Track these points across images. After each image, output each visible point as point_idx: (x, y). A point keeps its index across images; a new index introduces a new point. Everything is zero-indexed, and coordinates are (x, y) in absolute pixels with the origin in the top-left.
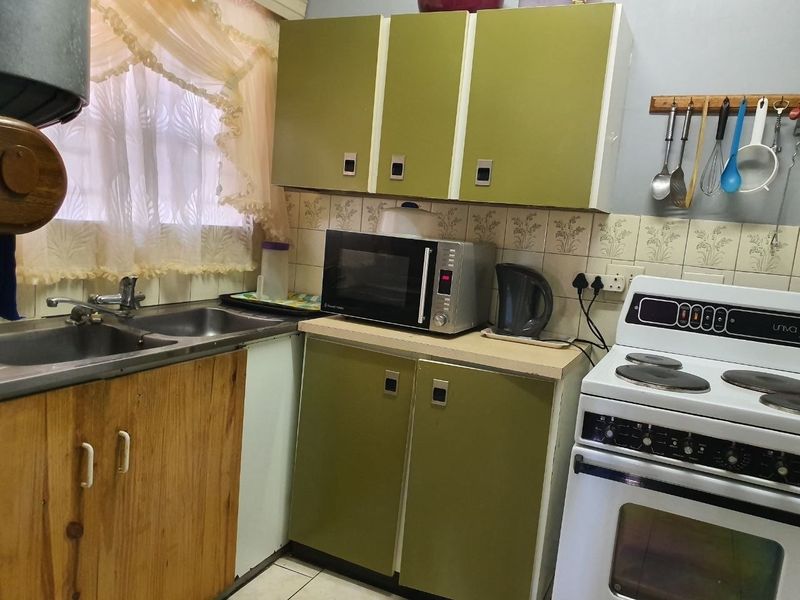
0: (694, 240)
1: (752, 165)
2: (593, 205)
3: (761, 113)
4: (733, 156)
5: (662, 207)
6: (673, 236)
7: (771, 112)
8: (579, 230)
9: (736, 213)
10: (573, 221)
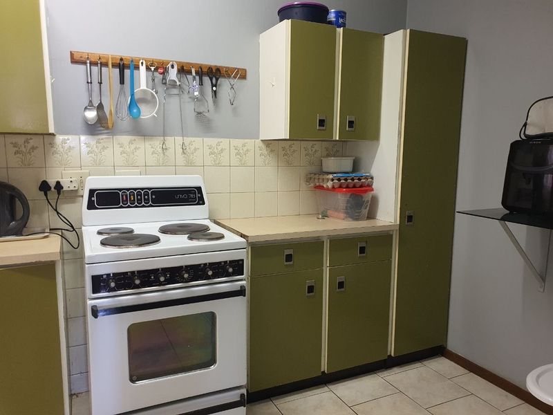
0: (118, 150)
1: (144, 100)
2: (50, 132)
3: (143, 69)
4: (132, 95)
5: (94, 129)
6: (104, 148)
7: (148, 69)
8: (33, 148)
9: (139, 131)
10: (27, 142)
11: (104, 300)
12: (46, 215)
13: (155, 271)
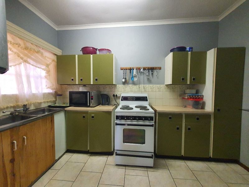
0: (129, 88)
1: (135, 77)
2: (114, 84)
3: (135, 69)
4: (132, 76)
5: (124, 83)
6: (126, 87)
7: (136, 69)
8: (113, 88)
9: (134, 83)
10: (112, 86)
11: (118, 122)
12: (114, 102)
13: (130, 116)
